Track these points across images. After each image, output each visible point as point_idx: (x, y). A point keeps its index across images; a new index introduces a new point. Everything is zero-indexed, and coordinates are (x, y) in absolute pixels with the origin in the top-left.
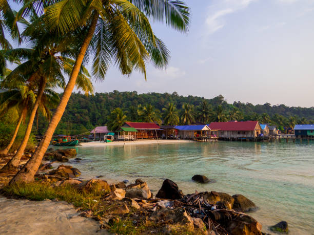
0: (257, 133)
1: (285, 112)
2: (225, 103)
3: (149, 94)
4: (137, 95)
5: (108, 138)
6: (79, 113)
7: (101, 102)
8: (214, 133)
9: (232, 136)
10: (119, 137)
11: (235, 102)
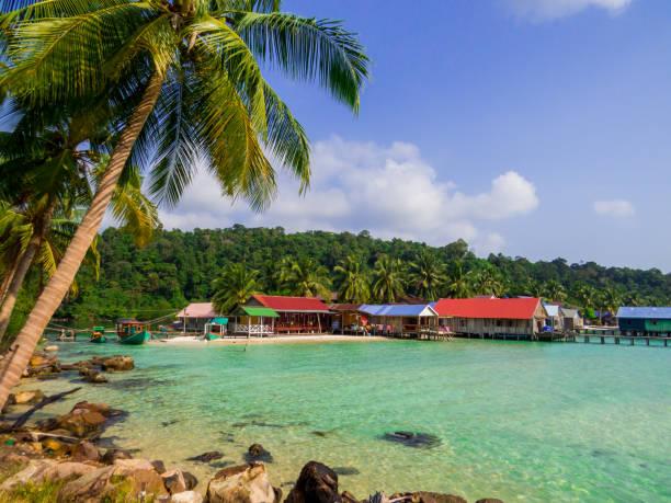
0: (539, 324)
1: (596, 278)
2: (471, 256)
3: (308, 234)
4: (283, 236)
5: (213, 331)
6: (156, 270)
7: (204, 248)
8: (445, 323)
9: (485, 330)
10: (238, 328)
11: (491, 255)
